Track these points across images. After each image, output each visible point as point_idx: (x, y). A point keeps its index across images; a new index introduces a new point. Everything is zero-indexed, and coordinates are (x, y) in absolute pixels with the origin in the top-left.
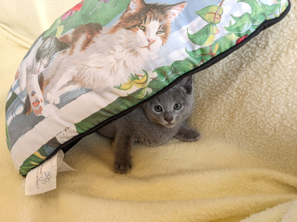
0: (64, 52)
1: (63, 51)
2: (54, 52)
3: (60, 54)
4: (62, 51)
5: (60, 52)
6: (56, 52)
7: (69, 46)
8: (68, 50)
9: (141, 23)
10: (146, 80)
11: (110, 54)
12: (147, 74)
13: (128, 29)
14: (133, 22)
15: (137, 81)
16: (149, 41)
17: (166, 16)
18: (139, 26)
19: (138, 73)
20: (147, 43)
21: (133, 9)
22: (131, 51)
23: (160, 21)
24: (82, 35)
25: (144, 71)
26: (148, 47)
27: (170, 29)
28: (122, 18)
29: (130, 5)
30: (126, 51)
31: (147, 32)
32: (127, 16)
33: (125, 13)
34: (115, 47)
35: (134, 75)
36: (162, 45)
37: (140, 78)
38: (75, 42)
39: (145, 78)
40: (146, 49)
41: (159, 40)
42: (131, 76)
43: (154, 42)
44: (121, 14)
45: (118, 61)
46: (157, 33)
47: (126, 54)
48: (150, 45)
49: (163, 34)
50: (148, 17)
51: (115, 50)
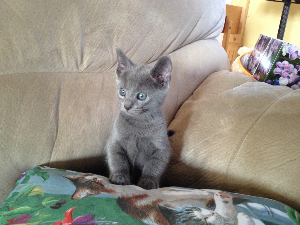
0: (168, 206)
1: (168, 208)
2: (180, 214)
3: (173, 207)
4: (170, 208)
5: (172, 209)
6: (178, 213)
7: (159, 206)
8: (162, 204)
14: (95, 186)
21: (86, 192)
24: (139, 205)
28: (98, 193)
29: (84, 196)
32: (94, 192)
33: (93, 195)
38: (151, 206)
44: (97, 196)
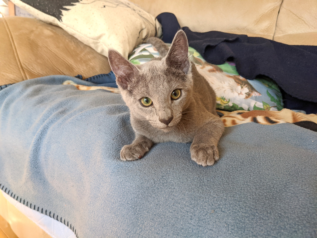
9: (242, 84)
10: (226, 104)
11: (221, 82)
12: (229, 102)
13: (236, 81)
15: (223, 100)
16: (241, 92)
17: (252, 92)
18: (241, 85)
19: (226, 98)
20: (240, 93)
22: (231, 89)
23: (249, 91)
25: (229, 100)
26: (239, 94)
27: (250, 97)
30: (229, 87)
31: (242, 89)
34: (225, 82)
35: (224, 98)
36: (244, 98)
37: (225, 100)
39: (227, 102)
40: (238, 94)
41: (244, 96)
42: (222, 96)
43: (242, 94)
45: (223, 88)
46: (246, 93)
47: (229, 88)
48: (240, 94)
49: (247, 96)
50: (246, 85)
51: (224, 83)
